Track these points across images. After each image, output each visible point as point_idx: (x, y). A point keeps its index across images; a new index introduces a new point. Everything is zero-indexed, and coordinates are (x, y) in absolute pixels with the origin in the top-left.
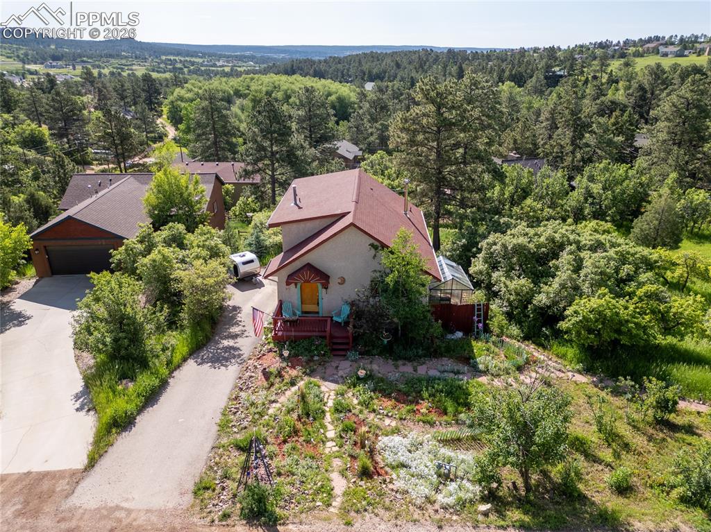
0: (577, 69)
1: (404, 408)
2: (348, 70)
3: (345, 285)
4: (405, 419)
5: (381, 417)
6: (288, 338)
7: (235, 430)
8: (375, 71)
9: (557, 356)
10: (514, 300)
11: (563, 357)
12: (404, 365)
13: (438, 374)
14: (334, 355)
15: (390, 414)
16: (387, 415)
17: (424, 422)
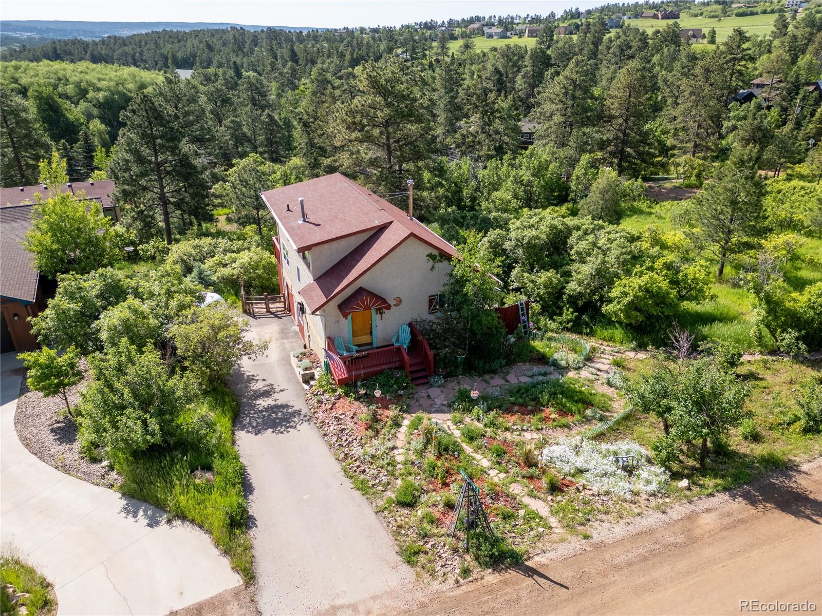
0: (419, 52)
1: (535, 419)
2: (141, 54)
3: (401, 306)
4: (542, 429)
5: (518, 433)
6: (358, 377)
7: (380, 488)
8: (180, 55)
9: (604, 339)
10: (544, 294)
11: (611, 339)
12: (492, 378)
13: (529, 380)
14: (417, 385)
15: (525, 428)
16: (523, 430)
17: (561, 427)
